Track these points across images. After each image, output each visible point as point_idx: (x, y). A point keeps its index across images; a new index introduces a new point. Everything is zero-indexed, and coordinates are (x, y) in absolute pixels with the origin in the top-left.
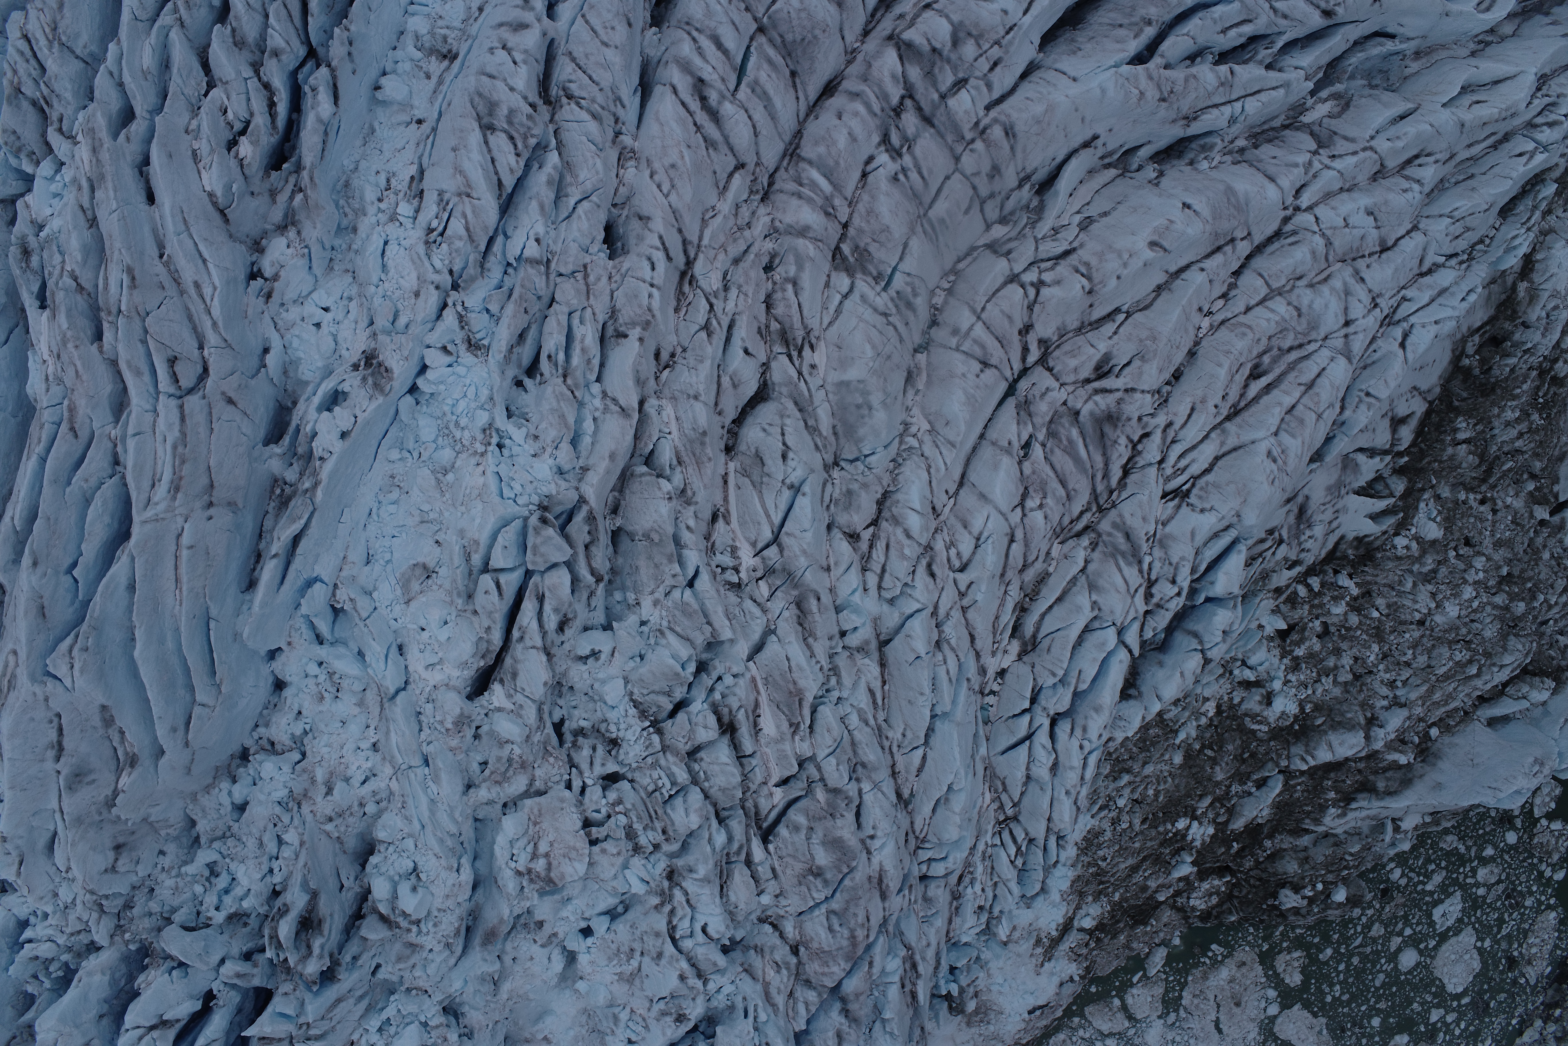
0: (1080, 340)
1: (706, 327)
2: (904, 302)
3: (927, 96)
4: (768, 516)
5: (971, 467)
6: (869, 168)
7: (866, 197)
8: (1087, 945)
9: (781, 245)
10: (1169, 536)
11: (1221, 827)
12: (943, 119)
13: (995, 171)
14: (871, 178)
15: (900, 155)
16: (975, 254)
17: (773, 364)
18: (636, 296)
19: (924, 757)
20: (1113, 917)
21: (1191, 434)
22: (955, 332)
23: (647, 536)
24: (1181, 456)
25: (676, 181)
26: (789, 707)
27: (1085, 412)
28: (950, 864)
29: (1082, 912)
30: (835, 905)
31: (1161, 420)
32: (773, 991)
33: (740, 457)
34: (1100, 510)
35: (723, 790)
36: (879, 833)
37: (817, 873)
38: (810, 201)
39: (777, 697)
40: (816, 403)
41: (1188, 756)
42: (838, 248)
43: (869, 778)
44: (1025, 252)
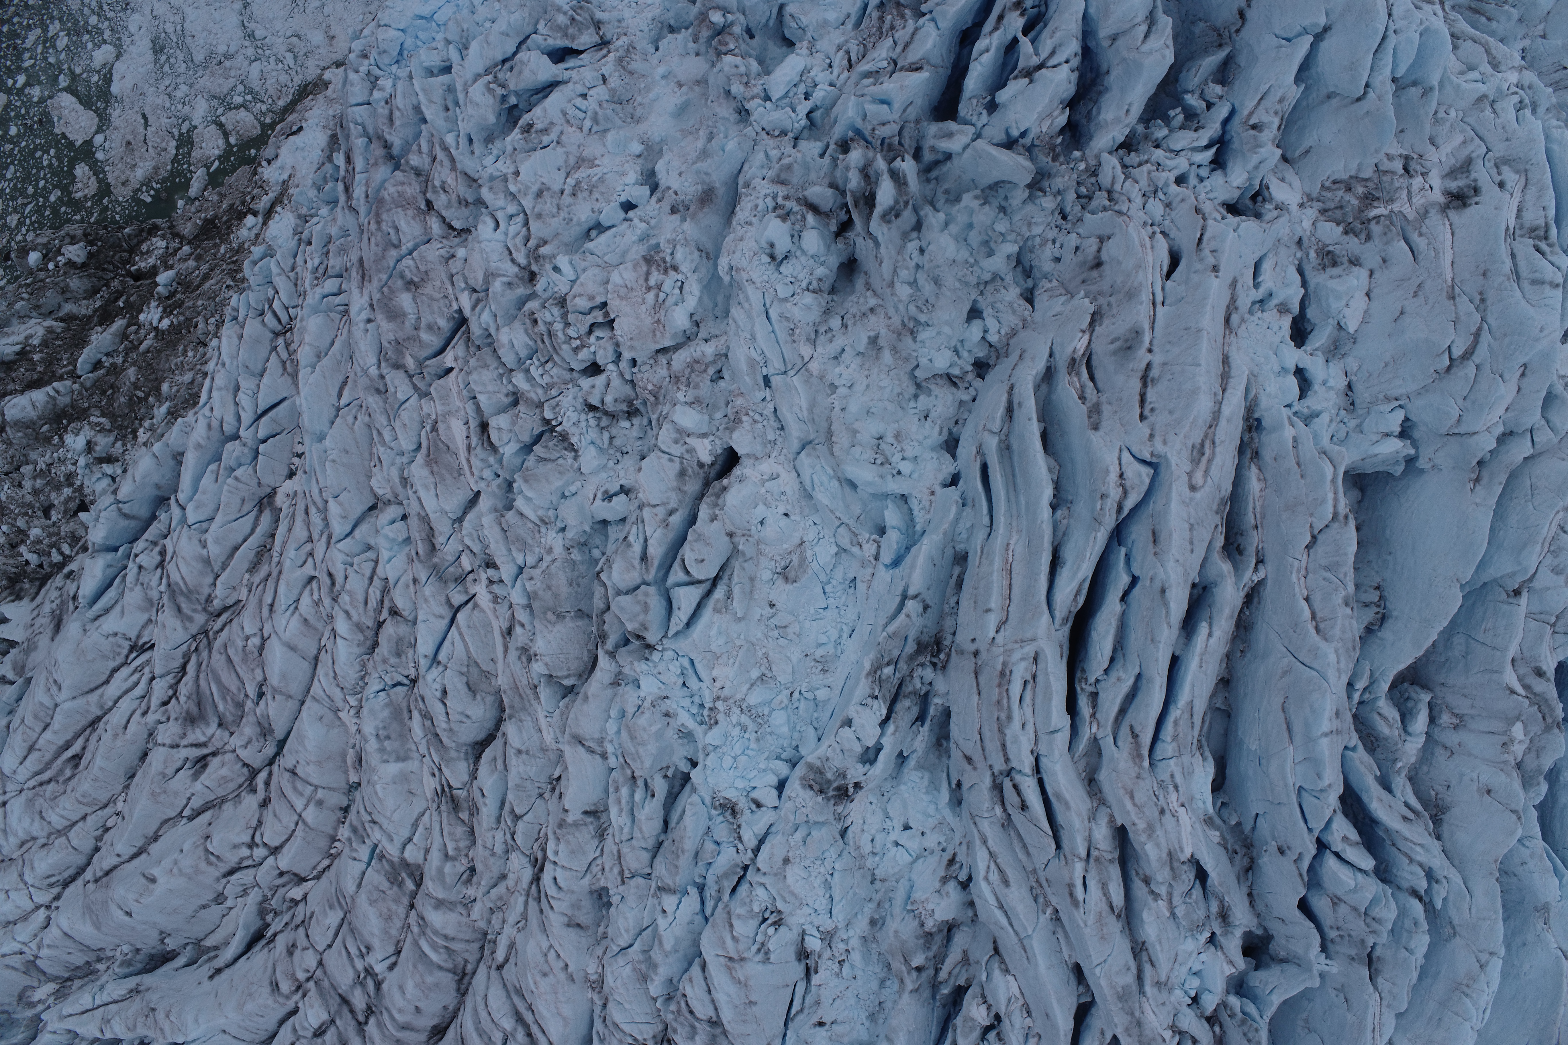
0: (220, 792)
1: (517, 818)
2: (360, 834)
3: (346, 1023)
4: (461, 634)
5: (309, 675)
6: (393, 959)
7: (394, 932)
8: (253, 199)
9: (459, 892)
10: (144, 610)
11: (134, 321)
12: (331, 1002)
13: (291, 950)
14: (391, 950)
15: (366, 970)
16: (315, 873)
17: (466, 778)
18: (573, 852)
19: (340, 395)
20: (229, 228)
21: (126, 705)
22: (320, 803)
23: (560, 617)
24: (137, 684)
25: (542, 960)
26: (437, 449)
27: (214, 726)
28: (319, 291)
29: (255, 231)
30: (393, 253)
31: (151, 718)
32: (447, 163)
33: (492, 690)
34: (206, 632)
35: (486, 366)
36: (362, 325)
37: (411, 285)
38: (436, 933)
39: (448, 458)
40: (424, 741)
41: (158, 389)
42: (419, 884)
43: (371, 380)
44: (265, 874)
